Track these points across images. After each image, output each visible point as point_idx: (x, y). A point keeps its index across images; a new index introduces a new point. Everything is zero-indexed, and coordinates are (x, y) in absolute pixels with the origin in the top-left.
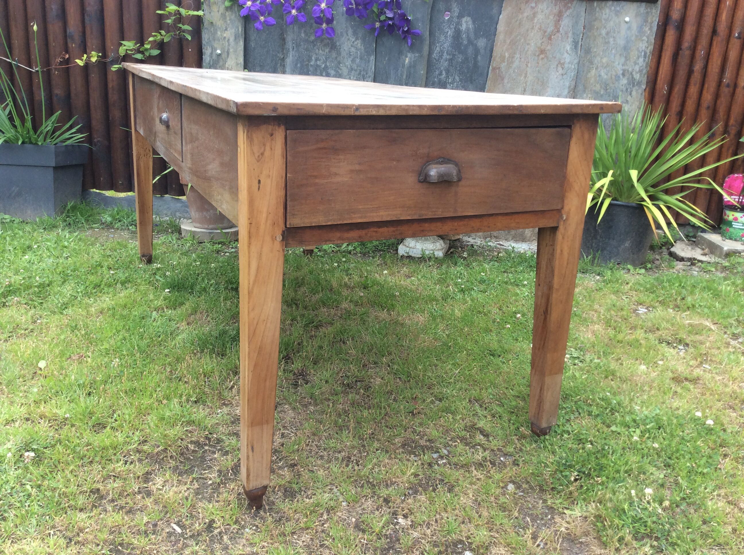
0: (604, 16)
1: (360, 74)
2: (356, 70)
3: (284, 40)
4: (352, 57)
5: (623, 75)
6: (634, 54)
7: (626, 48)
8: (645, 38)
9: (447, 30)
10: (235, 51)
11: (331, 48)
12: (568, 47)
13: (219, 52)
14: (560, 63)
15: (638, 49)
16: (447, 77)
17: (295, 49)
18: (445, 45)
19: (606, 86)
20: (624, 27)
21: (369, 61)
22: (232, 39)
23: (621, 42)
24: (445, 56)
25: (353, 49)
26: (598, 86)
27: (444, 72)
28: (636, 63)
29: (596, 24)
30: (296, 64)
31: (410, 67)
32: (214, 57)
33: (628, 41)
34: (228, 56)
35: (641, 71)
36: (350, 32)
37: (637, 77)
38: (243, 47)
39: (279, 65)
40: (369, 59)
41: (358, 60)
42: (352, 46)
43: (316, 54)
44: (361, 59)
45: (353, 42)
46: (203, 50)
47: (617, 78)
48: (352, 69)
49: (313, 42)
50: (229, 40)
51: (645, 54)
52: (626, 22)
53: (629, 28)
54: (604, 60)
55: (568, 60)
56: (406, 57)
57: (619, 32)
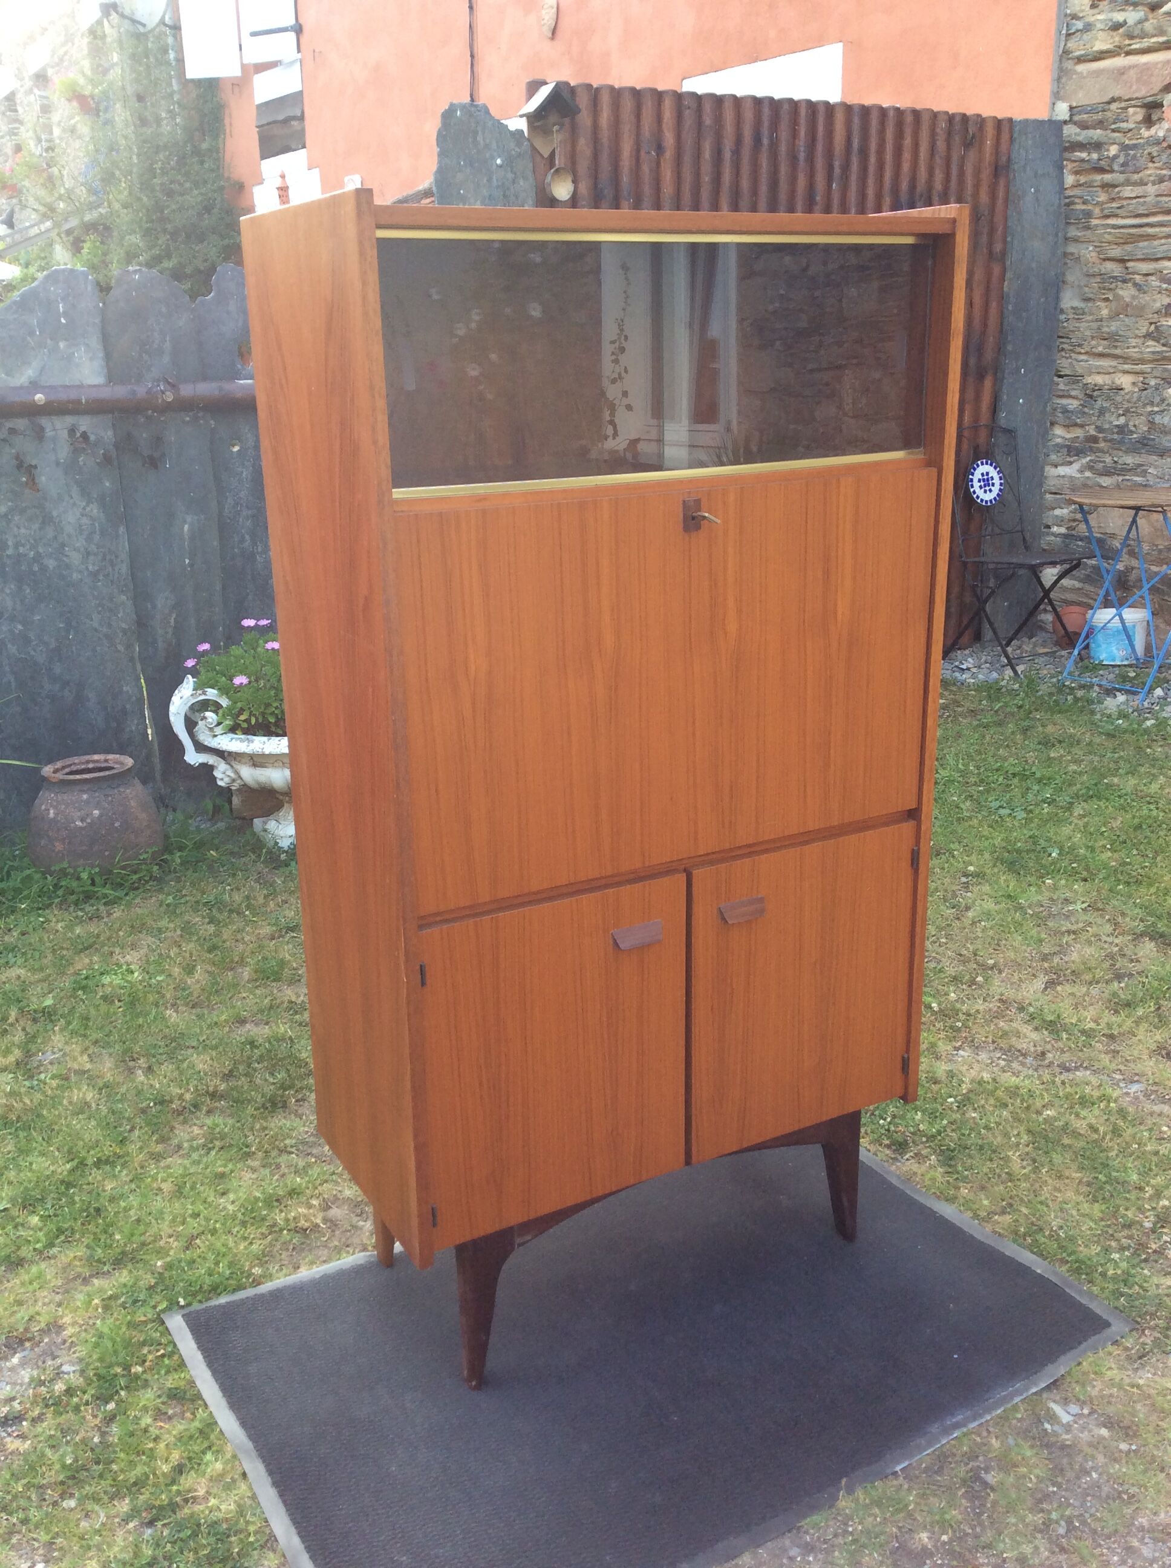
1: (104, 559)
2: (95, 554)
4: (85, 534)
9: (240, 469)
11: (43, 522)
16: (254, 544)
18: (242, 494)
21: (117, 535)
24: (245, 512)
25: (85, 521)
27: (247, 537)
31: (194, 536)
36: (75, 491)
40: (117, 532)
41: (97, 537)
42: (82, 515)
43: (15, 536)
44: (103, 533)
45: (84, 509)
48: (88, 553)
49: (5, 516)
56: (185, 522)
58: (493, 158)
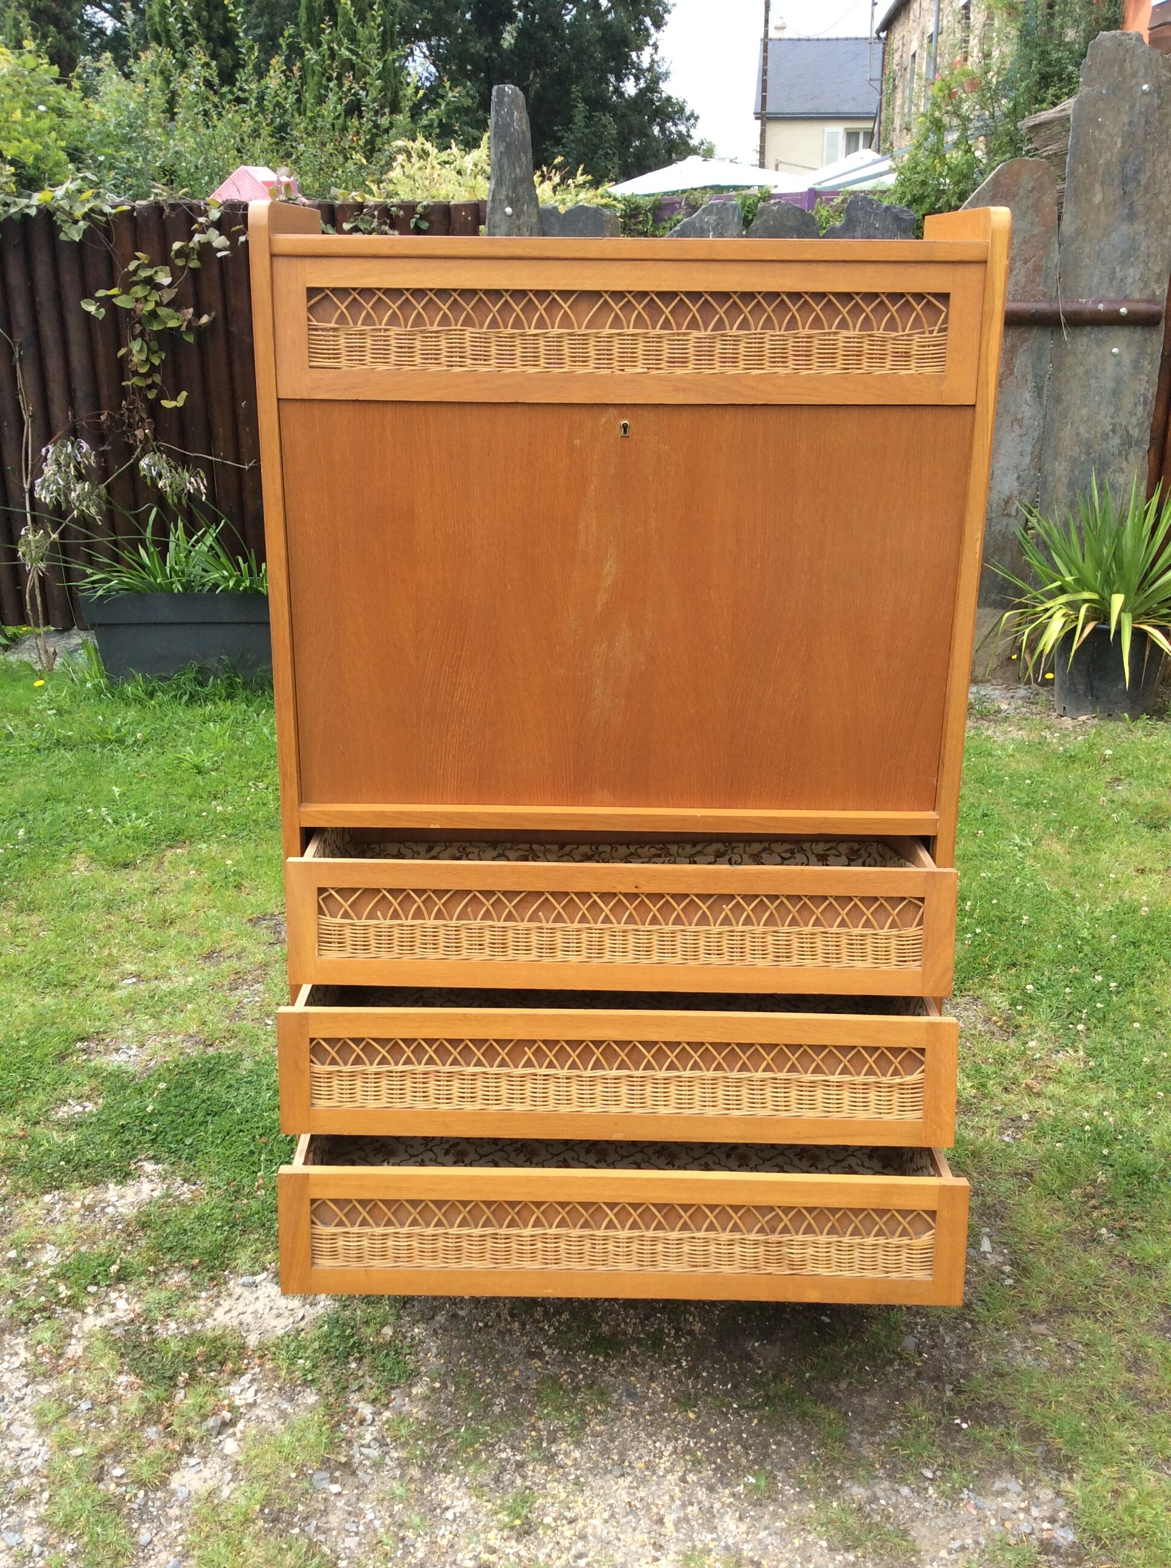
0: (1080, 348)
5: (1114, 431)
6: (1128, 402)
7: (1116, 393)
8: (1144, 377)
12: (1027, 396)
14: (1016, 419)
15: (1134, 393)
19: (1088, 447)
20: (1110, 364)
23: (1110, 385)
26: (1076, 449)
28: (1132, 414)
29: (1069, 360)
33: (1118, 380)
35: (1140, 425)
37: (1135, 433)
47: (1105, 437)
51: (1146, 398)
52: (1114, 355)
53: (1119, 364)
54: (1084, 412)
55: (1027, 414)
57: (1104, 370)
58: (1139, 85)
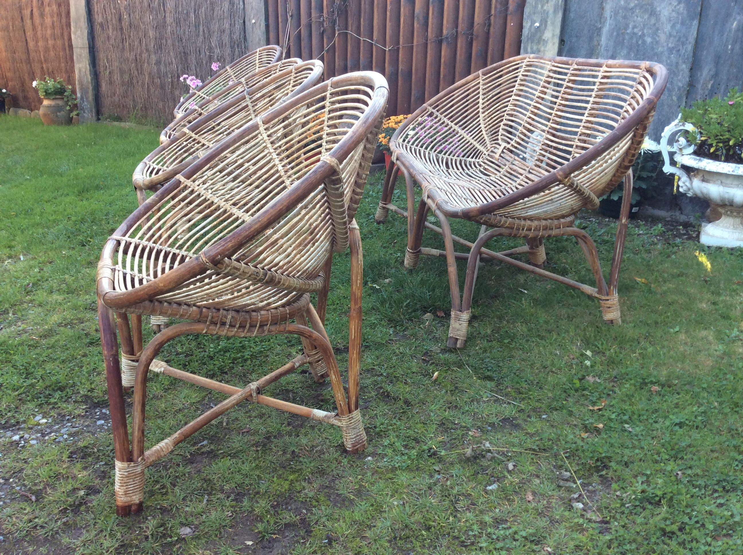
1: (679, 40)
2: (675, 37)
3: (603, 9)
4: (672, 23)
10: (553, 23)
11: (651, 14)
13: (537, 24)
17: (613, 18)
21: (691, 25)
22: (551, 11)
25: (674, 14)
30: (613, 33)
31: (738, 30)
32: (533, 30)
34: (545, 30)
38: (560, 19)
39: (596, 34)
40: (691, 23)
41: (678, 26)
42: (673, 11)
43: (634, 21)
44: (683, 24)
45: (676, 7)
46: (524, 24)
49: (632, 9)
50: (548, 12)
56: (735, 19)
